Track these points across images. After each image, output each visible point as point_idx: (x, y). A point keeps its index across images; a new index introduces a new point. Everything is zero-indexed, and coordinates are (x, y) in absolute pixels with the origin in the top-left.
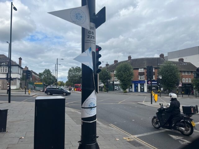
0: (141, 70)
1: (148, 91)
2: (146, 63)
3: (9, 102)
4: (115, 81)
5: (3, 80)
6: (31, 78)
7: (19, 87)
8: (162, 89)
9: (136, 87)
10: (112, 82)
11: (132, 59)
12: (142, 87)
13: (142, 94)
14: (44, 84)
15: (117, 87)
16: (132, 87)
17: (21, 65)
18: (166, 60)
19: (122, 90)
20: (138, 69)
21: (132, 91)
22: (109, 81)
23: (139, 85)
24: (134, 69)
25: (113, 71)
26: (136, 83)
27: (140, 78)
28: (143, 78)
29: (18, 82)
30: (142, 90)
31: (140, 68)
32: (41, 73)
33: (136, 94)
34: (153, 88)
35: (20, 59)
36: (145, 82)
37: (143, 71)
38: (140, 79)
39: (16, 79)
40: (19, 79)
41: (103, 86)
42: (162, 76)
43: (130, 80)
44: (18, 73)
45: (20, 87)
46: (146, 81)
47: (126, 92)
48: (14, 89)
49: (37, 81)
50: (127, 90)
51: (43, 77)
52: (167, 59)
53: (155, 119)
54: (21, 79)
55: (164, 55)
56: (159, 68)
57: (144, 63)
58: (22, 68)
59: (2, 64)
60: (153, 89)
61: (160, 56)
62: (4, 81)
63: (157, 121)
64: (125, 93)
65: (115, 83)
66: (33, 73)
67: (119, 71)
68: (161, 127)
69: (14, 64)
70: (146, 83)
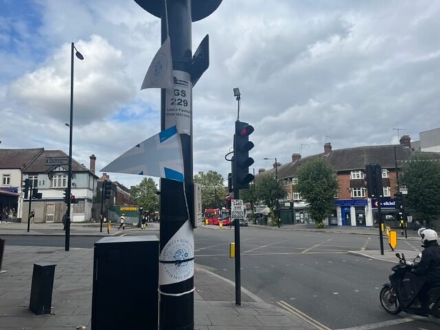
0: (357, 176)
1: (374, 223)
2: (366, 159)
3: (67, 249)
4: (297, 201)
5: (58, 202)
6: (115, 198)
7: (90, 216)
8: (410, 219)
9: (346, 215)
10: (288, 204)
11: (332, 150)
12: (361, 215)
13: (361, 231)
14: (141, 210)
15: (302, 215)
16: (336, 216)
17: (94, 171)
18: (416, 150)
19: (312, 222)
20: (348, 173)
21: (336, 225)
22: (283, 201)
23: (353, 210)
24: (340, 173)
25: (291, 179)
26: (345, 205)
27: (355, 192)
28: (362, 193)
29: (88, 207)
30: (361, 222)
31: (354, 171)
32: (134, 187)
33: (347, 231)
34: (387, 216)
35: (93, 158)
36: (366, 202)
37: (360, 178)
38: (355, 195)
39: (83, 199)
40: (89, 200)
41: (270, 214)
42: (408, 187)
43: (330, 199)
44: (89, 188)
45: (92, 217)
46: (369, 200)
47: (322, 227)
48: (81, 221)
49: (126, 205)
50: (326, 222)
51: (139, 195)
52: (420, 148)
53: (388, 292)
54: (94, 201)
55: (409, 139)
56: (400, 169)
57: (363, 159)
58: (96, 178)
59: (57, 170)
60: (389, 220)
61: (401, 141)
62: (60, 204)
63: (392, 296)
64: (319, 228)
65: (296, 205)
66: (118, 187)
67: (303, 178)
68: (402, 312)
69: (81, 170)
70: (370, 204)
